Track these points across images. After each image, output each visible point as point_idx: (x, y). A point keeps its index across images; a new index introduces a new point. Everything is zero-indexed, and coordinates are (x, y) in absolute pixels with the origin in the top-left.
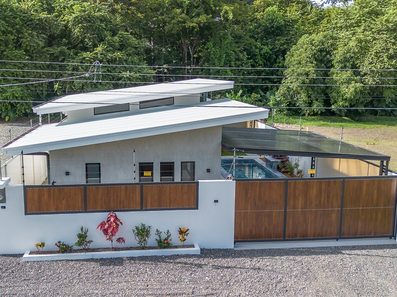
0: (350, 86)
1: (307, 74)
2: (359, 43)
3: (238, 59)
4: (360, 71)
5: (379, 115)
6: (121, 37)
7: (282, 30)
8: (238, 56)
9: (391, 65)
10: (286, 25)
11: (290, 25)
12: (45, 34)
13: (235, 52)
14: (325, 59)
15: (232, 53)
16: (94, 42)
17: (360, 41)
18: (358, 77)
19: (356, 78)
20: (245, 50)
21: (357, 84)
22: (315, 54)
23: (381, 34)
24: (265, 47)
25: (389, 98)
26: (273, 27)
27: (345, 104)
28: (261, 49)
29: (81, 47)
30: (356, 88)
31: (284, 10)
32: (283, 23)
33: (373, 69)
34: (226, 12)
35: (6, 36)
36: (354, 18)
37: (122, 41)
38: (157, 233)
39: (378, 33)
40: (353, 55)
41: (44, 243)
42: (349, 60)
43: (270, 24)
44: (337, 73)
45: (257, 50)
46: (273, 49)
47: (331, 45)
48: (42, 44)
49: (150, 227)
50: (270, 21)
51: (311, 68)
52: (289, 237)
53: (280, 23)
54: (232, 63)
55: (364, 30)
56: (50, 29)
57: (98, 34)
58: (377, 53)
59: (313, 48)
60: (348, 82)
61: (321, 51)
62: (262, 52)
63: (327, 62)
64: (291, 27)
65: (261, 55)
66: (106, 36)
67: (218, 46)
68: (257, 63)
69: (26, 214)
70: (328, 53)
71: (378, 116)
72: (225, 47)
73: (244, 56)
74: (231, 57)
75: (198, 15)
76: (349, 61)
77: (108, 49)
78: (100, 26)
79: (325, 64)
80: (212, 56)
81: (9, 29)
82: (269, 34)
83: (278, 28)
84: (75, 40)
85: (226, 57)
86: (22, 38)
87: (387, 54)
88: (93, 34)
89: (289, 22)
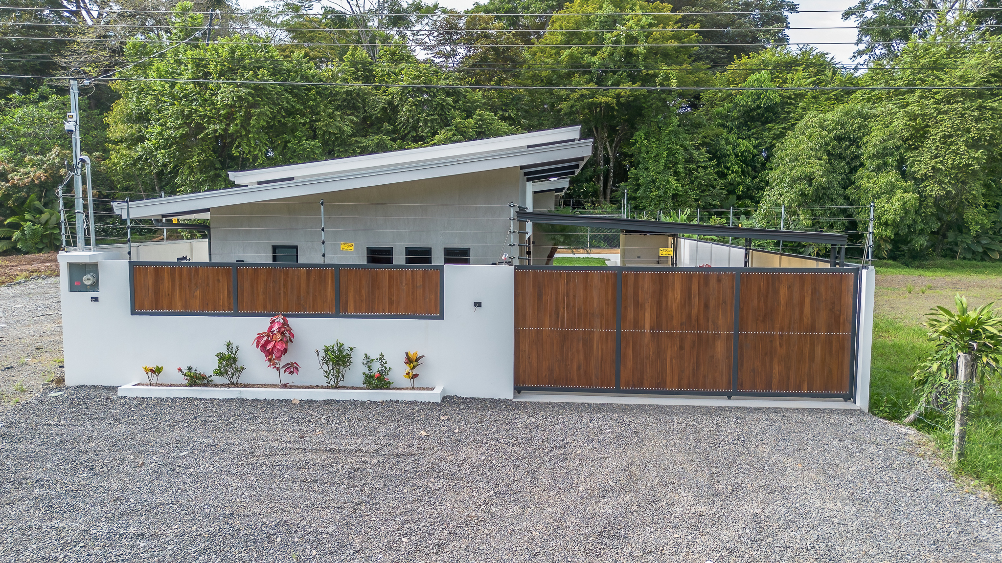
0: (894, 199)
1: (810, 179)
2: (910, 120)
3: (690, 160)
4: (914, 172)
5: (959, 258)
6: (480, 120)
7: (776, 113)
8: (691, 154)
9: (974, 158)
10: (783, 104)
11: (791, 104)
12: (356, 116)
13: (686, 149)
14: (848, 152)
15: (678, 149)
16: (432, 127)
17: (913, 117)
18: (909, 183)
19: (905, 185)
20: (704, 144)
21: (905, 195)
22: (827, 144)
23: (953, 103)
24: (746, 142)
25: (977, 223)
26: (759, 107)
27: (884, 233)
28: (736, 146)
29: (413, 136)
30: (905, 203)
31: (781, 78)
32: (778, 99)
33: (939, 166)
34: (667, 78)
35: (294, 118)
36: (902, 78)
37: (480, 126)
38: (365, 361)
39: (949, 102)
40: (900, 143)
41: (162, 368)
42: (893, 153)
43: (754, 102)
44: (869, 178)
45: (730, 147)
46: (760, 144)
47: (859, 128)
48: (348, 130)
49: (351, 349)
50: (755, 97)
51: (817, 168)
52: (627, 384)
53: (771, 100)
54: (680, 166)
55: (922, 97)
56: (364, 107)
57: (440, 115)
58: (944, 137)
59: (825, 133)
60: (890, 191)
61: (839, 139)
62: (738, 150)
63: (852, 159)
64: (792, 107)
65: (737, 156)
66: (453, 117)
67: (654, 137)
68: (728, 168)
69: (133, 313)
70: (854, 142)
71: (957, 261)
72: (667, 138)
73: (702, 155)
74: (677, 155)
75: (617, 84)
76: (892, 155)
77: (456, 138)
78: (444, 101)
79: (848, 163)
80: (643, 155)
81: (298, 106)
82: (753, 119)
83: (769, 109)
84: (403, 126)
85: (667, 157)
86: (315, 121)
87: (964, 139)
88: (432, 115)
89: (789, 98)
